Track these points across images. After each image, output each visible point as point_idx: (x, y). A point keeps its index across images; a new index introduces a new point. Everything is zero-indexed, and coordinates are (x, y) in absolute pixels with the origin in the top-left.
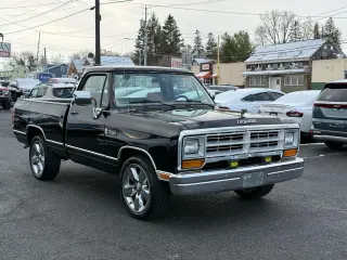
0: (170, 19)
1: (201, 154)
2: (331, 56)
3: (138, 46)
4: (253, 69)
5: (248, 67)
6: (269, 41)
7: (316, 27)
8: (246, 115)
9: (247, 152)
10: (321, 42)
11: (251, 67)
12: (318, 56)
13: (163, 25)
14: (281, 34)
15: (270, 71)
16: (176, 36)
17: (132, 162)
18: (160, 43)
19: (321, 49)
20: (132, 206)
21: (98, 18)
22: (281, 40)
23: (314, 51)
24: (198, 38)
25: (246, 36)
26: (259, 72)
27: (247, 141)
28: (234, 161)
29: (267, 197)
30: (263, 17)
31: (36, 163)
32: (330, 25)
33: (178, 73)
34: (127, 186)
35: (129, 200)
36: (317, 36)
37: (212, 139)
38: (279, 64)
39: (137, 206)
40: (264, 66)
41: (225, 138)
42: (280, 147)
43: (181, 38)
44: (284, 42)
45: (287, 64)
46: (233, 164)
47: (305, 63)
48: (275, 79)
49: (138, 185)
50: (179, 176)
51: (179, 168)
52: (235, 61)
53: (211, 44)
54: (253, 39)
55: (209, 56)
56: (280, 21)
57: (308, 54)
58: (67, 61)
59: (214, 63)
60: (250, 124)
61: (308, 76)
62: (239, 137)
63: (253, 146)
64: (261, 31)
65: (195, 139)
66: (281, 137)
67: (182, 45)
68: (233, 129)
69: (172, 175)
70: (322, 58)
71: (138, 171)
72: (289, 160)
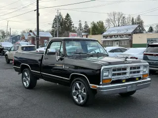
0: (68, 15)
1: (110, 77)
2: (141, 32)
3: (53, 27)
4: (106, 38)
5: (104, 37)
6: (112, 25)
7: (133, 19)
8: (127, 59)
9: (128, 76)
10: (136, 26)
11: (105, 37)
12: (135, 32)
13: (64, 18)
14: (117, 22)
15: (113, 39)
16: (70, 22)
17: (77, 80)
18: (63, 26)
19: (136, 29)
20: (77, 100)
21: (38, 15)
22: (117, 25)
23: (133, 30)
24: (80, 24)
25: (102, 23)
26: (109, 39)
27: (128, 70)
28: (124, 79)
29: (133, 95)
30: (109, 15)
31: (25, 81)
32: (139, 19)
33: (92, 40)
34: (74, 91)
35: (75, 97)
36: (133, 23)
37: (114, 70)
38: (118, 36)
39: (79, 100)
40: (111, 36)
41: (119, 69)
42: (141, 73)
43: (72, 24)
44: (119, 26)
45: (121, 36)
46: (123, 81)
47: (130, 35)
48: (116, 42)
49: (80, 91)
50: (101, 87)
51: (101, 83)
52: (97, 34)
53: (86, 27)
54: (105, 24)
55: (85, 32)
56: (116, 17)
57: (130, 31)
58: (19, 34)
59: (88, 35)
60: (129, 63)
61: (131, 41)
62: (125, 69)
63: (131, 73)
64: (108, 21)
65: (108, 70)
66: (141, 69)
67: (73, 27)
68: (123, 66)
69: (98, 86)
70: (137, 33)
71: (80, 84)
72: (145, 79)
